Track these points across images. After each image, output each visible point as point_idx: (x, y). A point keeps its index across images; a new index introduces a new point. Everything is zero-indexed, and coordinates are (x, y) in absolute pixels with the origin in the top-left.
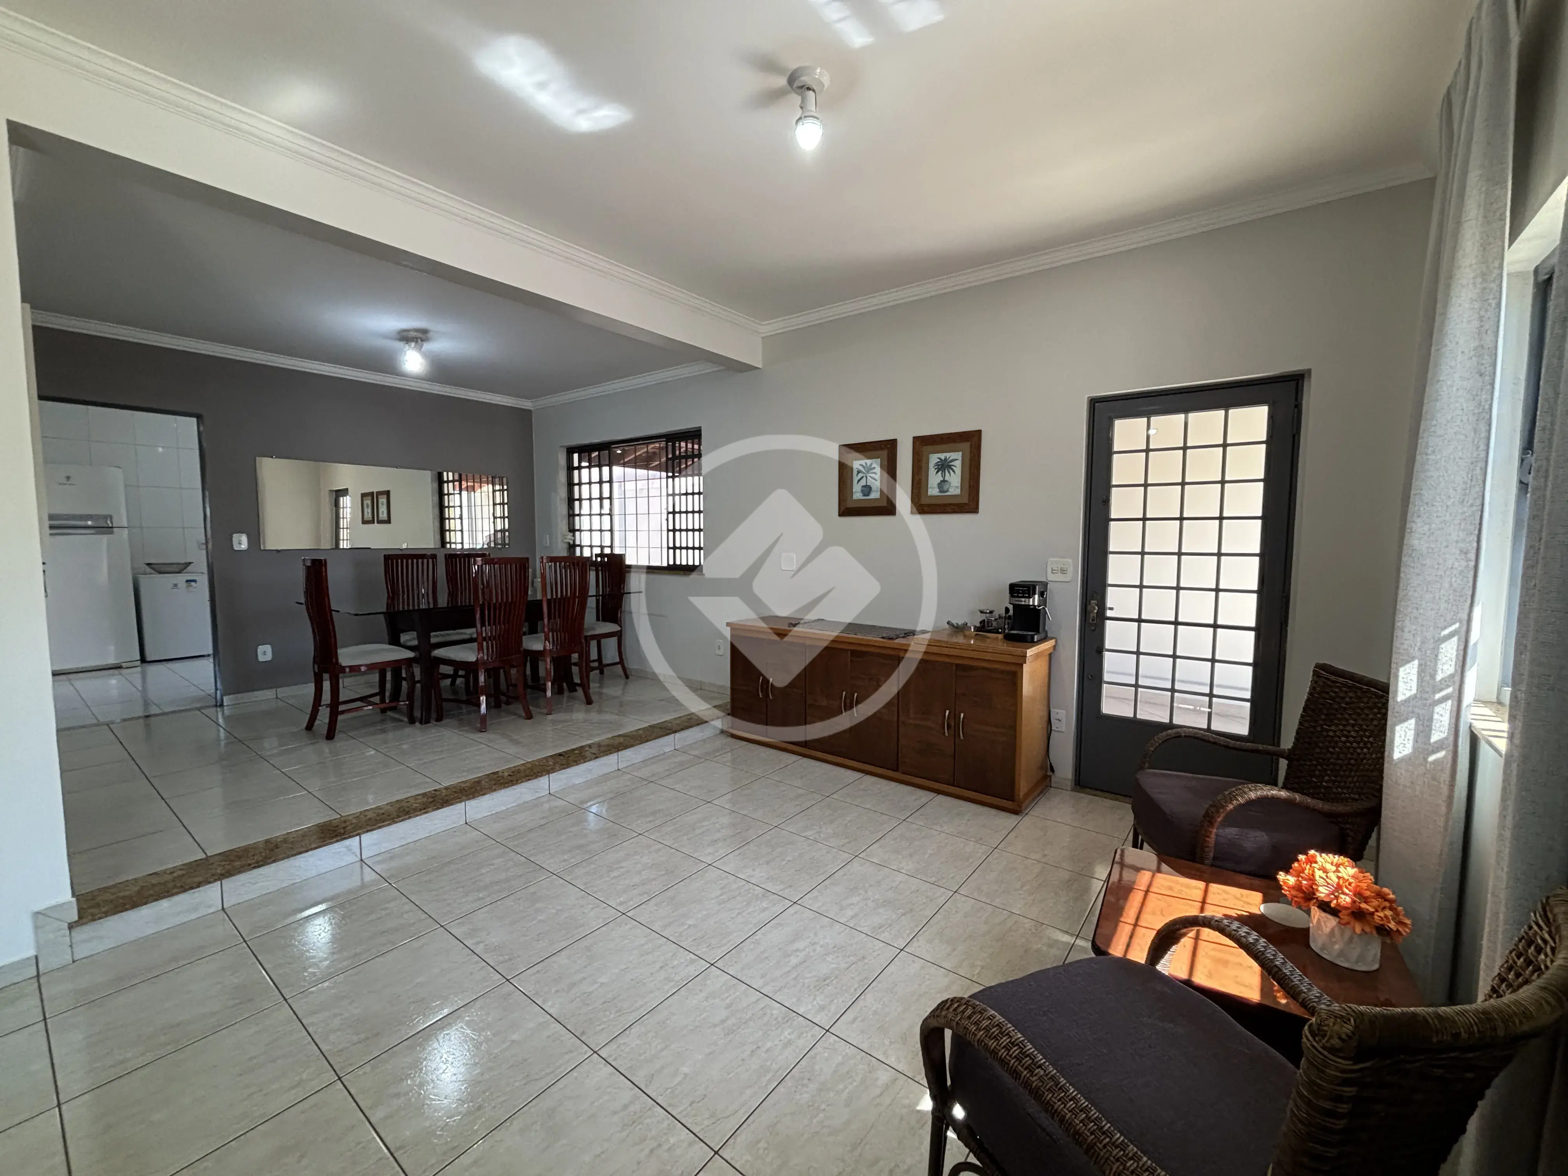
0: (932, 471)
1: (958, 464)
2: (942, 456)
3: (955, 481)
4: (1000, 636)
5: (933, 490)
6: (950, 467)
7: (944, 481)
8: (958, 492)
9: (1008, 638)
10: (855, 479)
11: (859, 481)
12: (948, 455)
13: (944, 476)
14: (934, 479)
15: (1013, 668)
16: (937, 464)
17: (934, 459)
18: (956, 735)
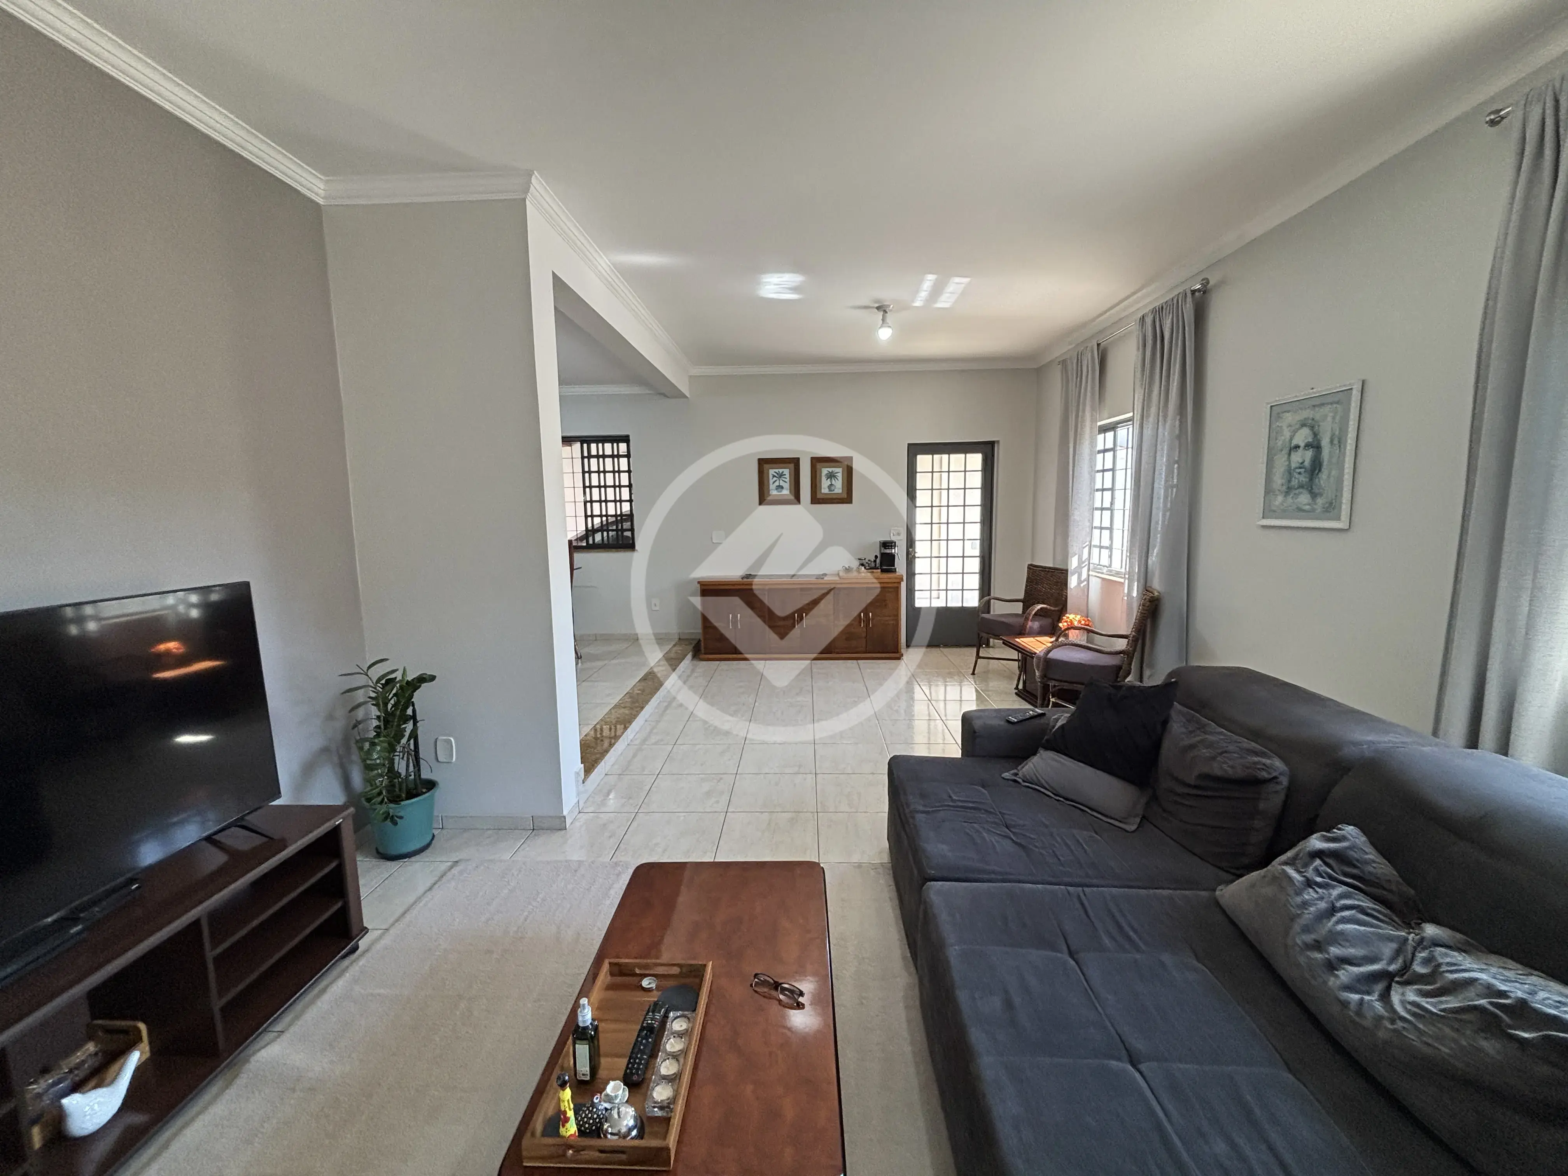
0: (824, 479)
1: (840, 476)
2: (830, 470)
3: (838, 486)
4: (879, 570)
5: (825, 490)
6: (835, 476)
7: (831, 485)
8: (840, 491)
9: (883, 571)
10: (771, 481)
11: (774, 482)
12: (833, 469)
13: (831, 481)
14: (825, 483)
15: (896, 585)
16: (826, 475)
17: (825, 471)
18: (867, 625)
